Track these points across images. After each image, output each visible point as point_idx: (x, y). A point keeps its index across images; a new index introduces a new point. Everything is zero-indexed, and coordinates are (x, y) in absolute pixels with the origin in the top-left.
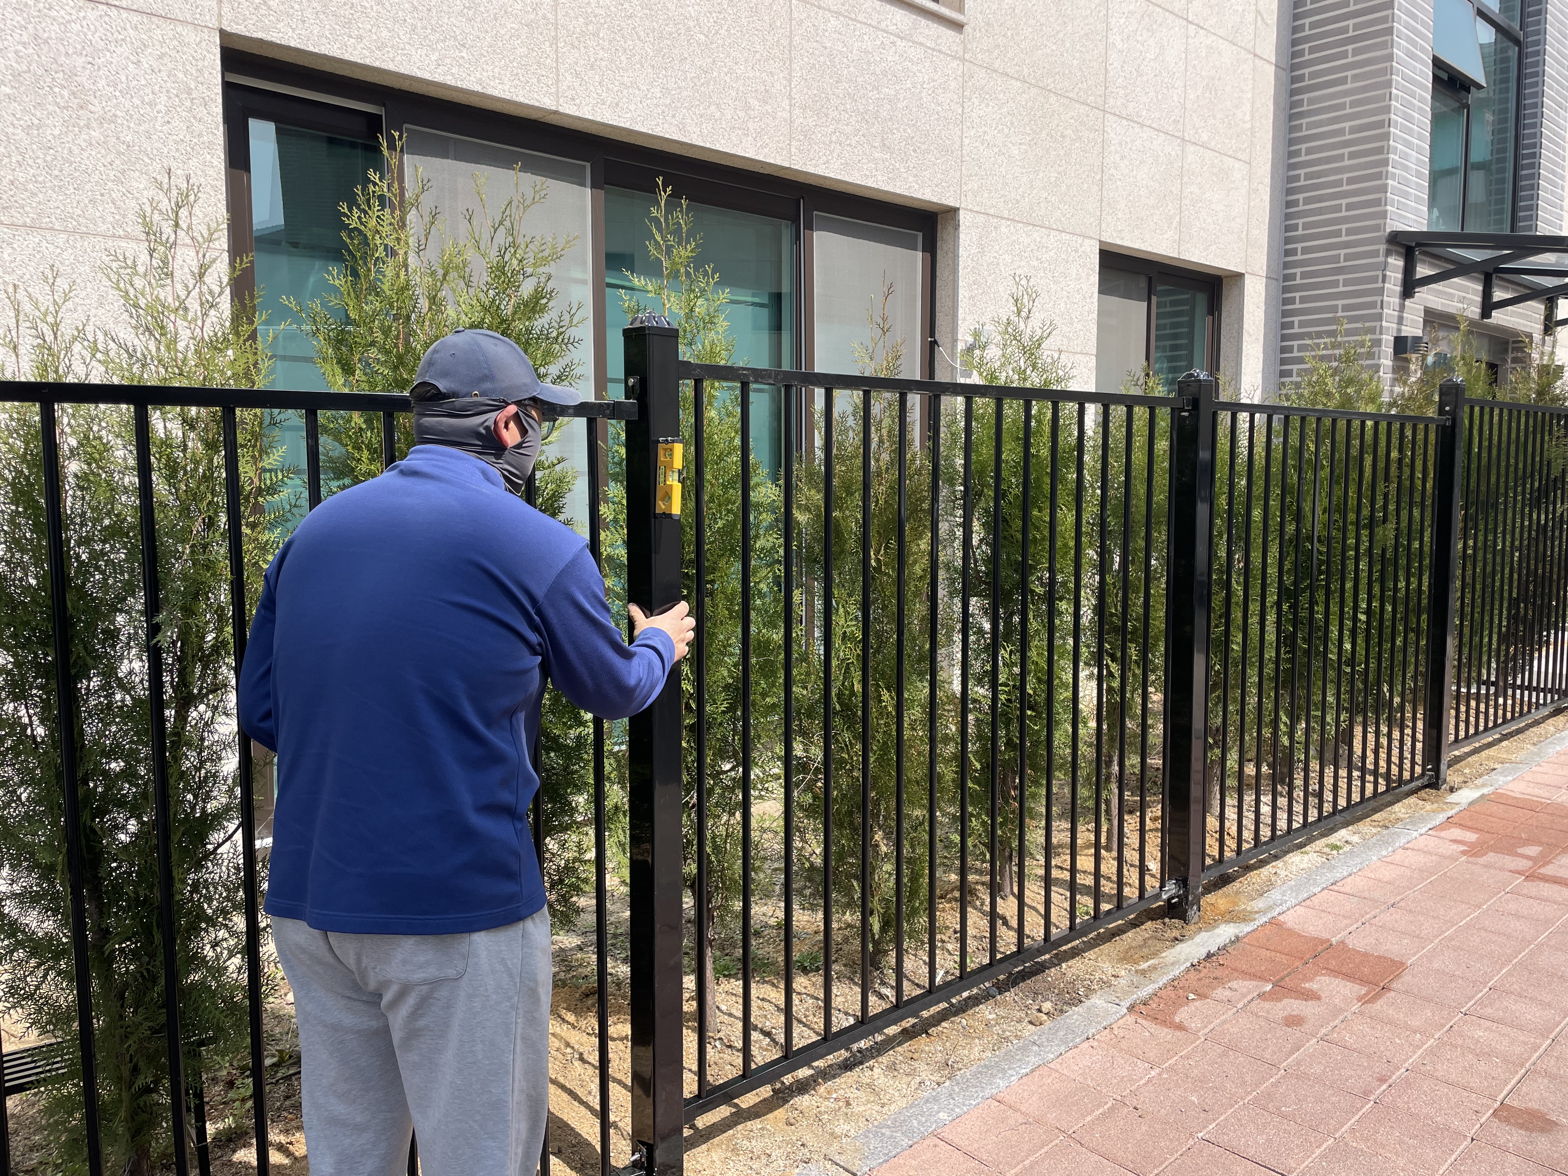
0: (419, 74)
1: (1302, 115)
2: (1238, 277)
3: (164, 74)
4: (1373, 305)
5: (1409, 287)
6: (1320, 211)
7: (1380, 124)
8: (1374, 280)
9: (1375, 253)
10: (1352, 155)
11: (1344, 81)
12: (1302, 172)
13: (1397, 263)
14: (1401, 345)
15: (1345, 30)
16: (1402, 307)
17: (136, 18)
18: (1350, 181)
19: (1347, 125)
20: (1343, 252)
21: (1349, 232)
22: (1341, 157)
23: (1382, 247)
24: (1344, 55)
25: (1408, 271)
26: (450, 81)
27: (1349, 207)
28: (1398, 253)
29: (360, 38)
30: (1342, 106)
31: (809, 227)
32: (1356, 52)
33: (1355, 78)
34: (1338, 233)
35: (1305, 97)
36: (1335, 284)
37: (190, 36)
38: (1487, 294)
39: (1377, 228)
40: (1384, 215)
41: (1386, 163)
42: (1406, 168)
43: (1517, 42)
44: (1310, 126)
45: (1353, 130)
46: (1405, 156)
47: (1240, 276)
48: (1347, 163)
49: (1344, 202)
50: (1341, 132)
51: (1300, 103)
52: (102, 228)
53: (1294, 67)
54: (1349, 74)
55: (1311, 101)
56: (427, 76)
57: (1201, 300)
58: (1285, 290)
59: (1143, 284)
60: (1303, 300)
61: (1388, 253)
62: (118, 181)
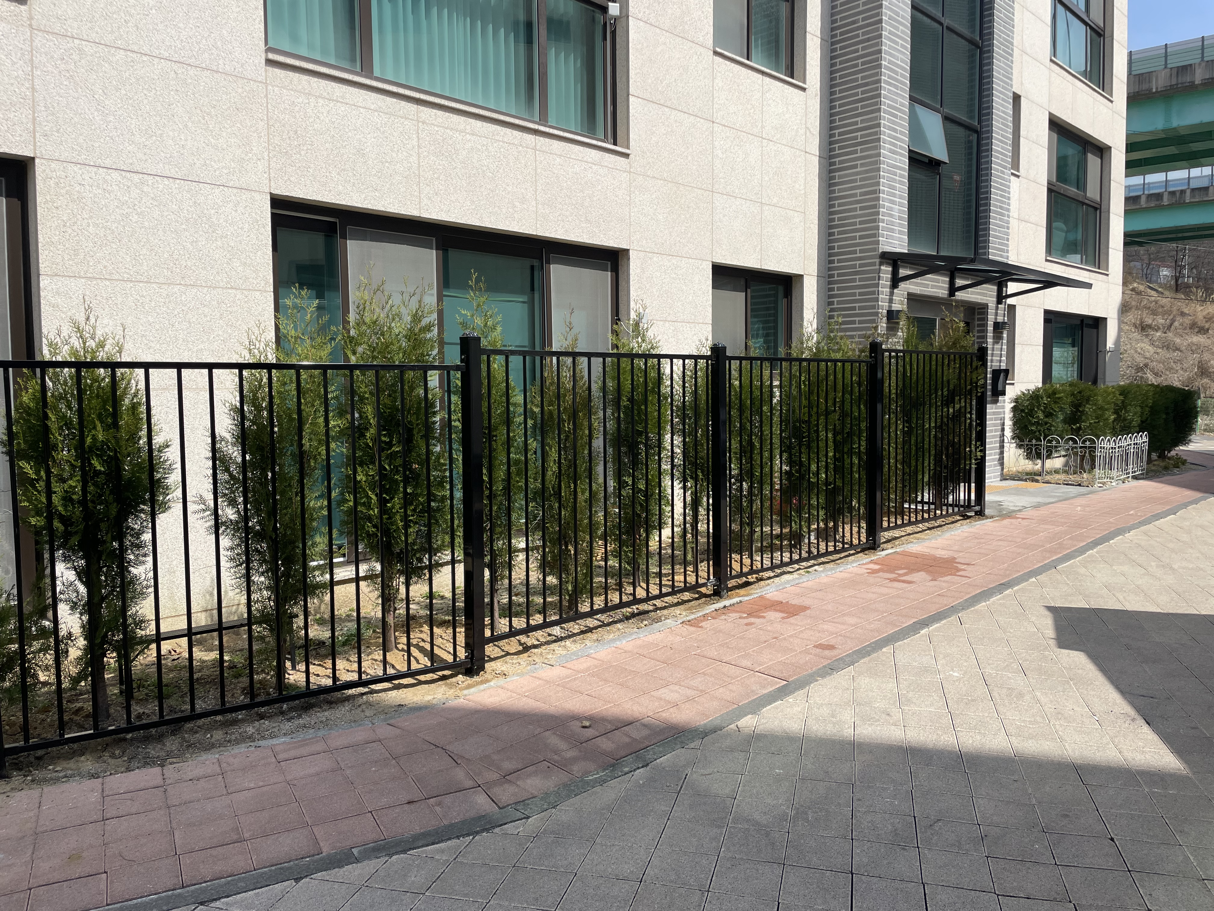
0: (356, 205)
1: (835, 184)
2: (801, 277)
3: (247, 215)
4: (873, 293)
5: (895, 282)
6: (846, 239)
7: (875, 192)
8: (873, 279)
9: (873, 264)
10: (862, 209)
11: (855, 166)
12: (836, 216)
13: (887, 269)
14: (892, 315)
15: (856, 138)
16: (892, 294)
17: (235, 191)
18: (861, 223)
19: (858, 191)
20: (858, 262)
21: (861, 251)
22: (855, 209)
23: (877, 261)
24: (856, 152)
25: (895, 273)
26: (370, 207)
27: (861, 237)
28: (888, 264)
29: (330, 191)
30: (855, 181)
31: (548, 262)
32: (862, 151)
33: (862, 165)
34: (855, 252)
35: (837, 174)
36: (854, 280)
37: (257, 196)
38: (952, 283)
39: (875, 250)
40: (878, 242)
41: (878, 213)
42: (891, 216)
43: (976, 131)
44: (840, 191)
45: (862, 194)
46: (891, 209)
47: (802, 276)
48: (859, 212)
49: (858, 234)
50: (855, 195)
51: (834, 178)
52: (222, 284)
53: (831, 157)
54: (859, 162)
55: (840, 177)
56: (360, 206)
57: (781, 289)
58: (830, 283)
59: (743, 282)
60: (839, 289)
61: (881, 264)
62: (228, 263)
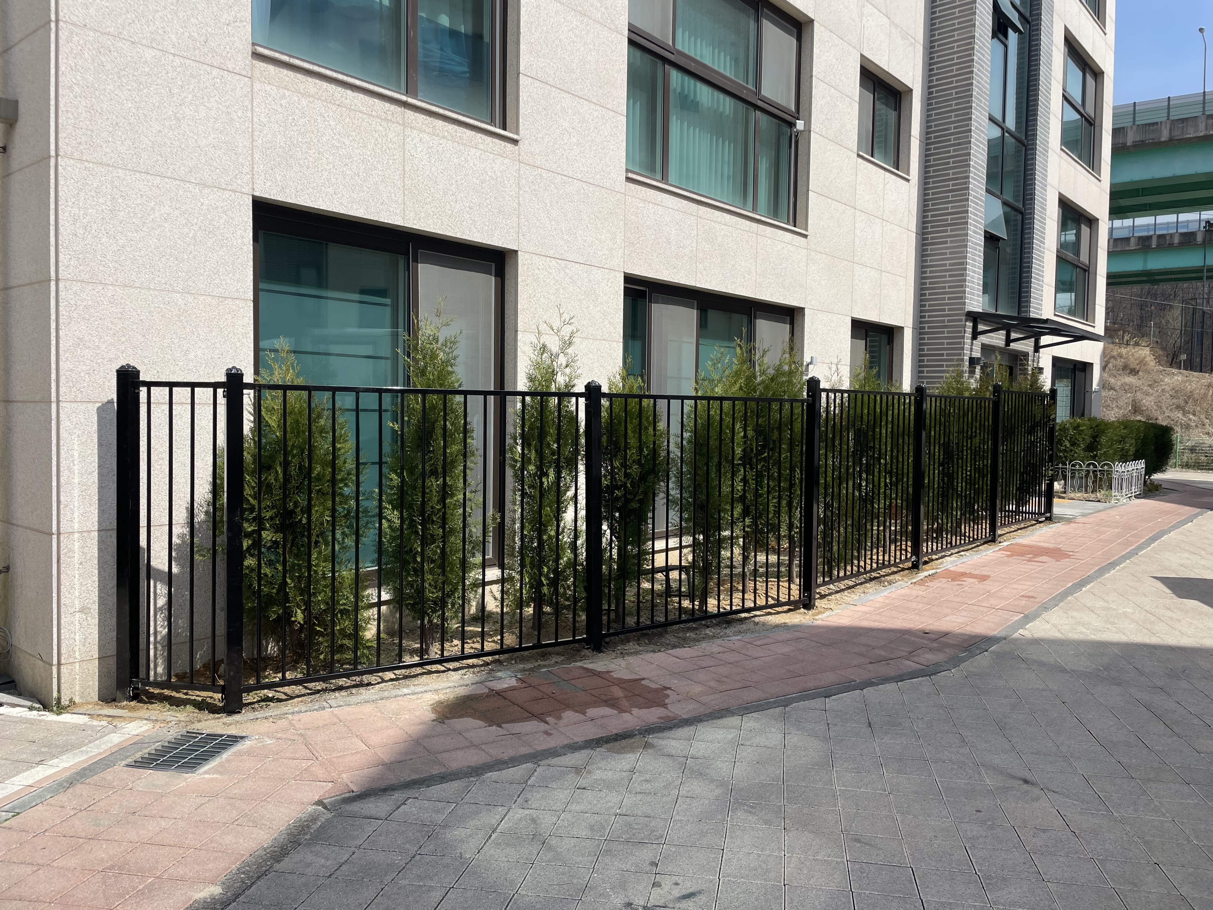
1: (928, 255)
2: (901, 329)
3: (612, 288)
4: (960, 343)
5: (975, 335)
6: (936, 299)
7: (962, 264)
8: (960, 332)
9: (961, 320)
10: (950, 276)
11: (946, 242)
12: (928, 281)
13: (970, 324)
14: (973, 361)
15: (947, 220)
16: (972, 343)
17: (608, 271)
18: (949, 287)
19: (948, 262)
20: (946, 319)
21: (949, 310)
22: (945, 276)
23: (964, 318)
24: (946, 231)
25: (975, 328)
27: (949, 299)
28: (970, 320)
30: (946, 254)
31: (755, 318)
32: (952, 230)
33: (951, 242)
34: (944, 310)
35: (929, 247)
36: (943, 332)
37: (617, 274)
38: (1008, 336)
39: (961, 309)
40: (964, 303)
41: (965, 280)
42: (973, 282)
43: (1021, 213)
44: (931, 261)
45: (950, 265)
46: (973, 277)
47: (903, 328)
48: (948, 279)
49: (947, 296)
50: (945, 265)
51: (927, 250)
53: (923, 234)
54: (949, 239)
55: (931, 250)
57: (884, 338)
58: (920, 334)
59: (863, 332)
60: (929, 339)
61: (966, 321)
